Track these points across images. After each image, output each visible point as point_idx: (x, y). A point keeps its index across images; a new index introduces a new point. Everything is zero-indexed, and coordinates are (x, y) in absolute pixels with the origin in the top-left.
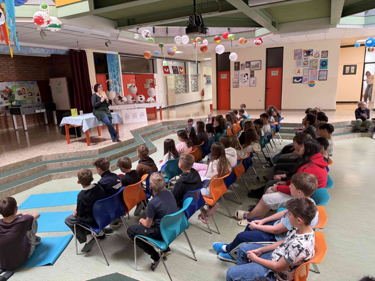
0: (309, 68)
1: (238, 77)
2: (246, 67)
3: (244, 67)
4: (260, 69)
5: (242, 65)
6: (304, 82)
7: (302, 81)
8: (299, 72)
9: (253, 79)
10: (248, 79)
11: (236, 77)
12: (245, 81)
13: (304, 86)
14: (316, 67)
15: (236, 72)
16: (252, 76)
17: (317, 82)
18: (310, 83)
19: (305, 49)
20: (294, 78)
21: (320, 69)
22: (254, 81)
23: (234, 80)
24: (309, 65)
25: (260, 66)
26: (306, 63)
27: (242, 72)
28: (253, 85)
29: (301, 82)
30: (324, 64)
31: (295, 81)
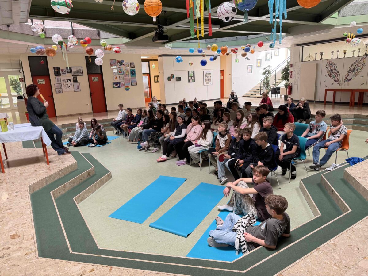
0: (123, 75)
1: (60, 82)
2: (68, 73)
3: (65, 73)
4: (82, 74)
5: (62, 70)
6: (122, 87)
7: (120, 85)
8: (116, 78)
9: (76, 84)
10: (71, 84)
11: (57, 82)
12: (69, 86)
13: (121, 90)
14: (128, 75)
15: (58, 77)
16: (75, 81)
17: (130, 87)
18: (126, 88)
19: (118, 60)
20: (114, 84)
21: (131, 76)
22: (78, 86)
23: (56, 85)
24: (123, 73)
25: (81, 71)
26: (121, 72)
27: (64, 77)
28: (78, 90)
29: (119, 87)
30: (133, 73)
31: (115, 86)
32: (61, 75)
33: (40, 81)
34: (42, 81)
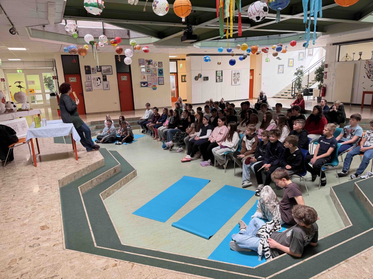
0: (151, 74)
1: (90, 80)
2: (98, 71)
3: (95, 71)
4: (111, 73)
5: (93, 69)
6: (149, 86)
7: (147, 85)
8: (144, 78)
9: (105, 82)
10: (101, 82)
11: (88, 81)
12: (98, 84)
13: (149, 89)
14: (156, 74)
15: (88, 76)
16: (105, 80)
17: (157, 86)
18: (153, 87)
19: (147, 59)
20: (142, 83)
21: (159, 76)
22: (107, 85)
23: (87, 83)
24: (151, 72)
25: (111, 70)
26: (149, 71)
27: (94, 76)
28: (107, 88)
29: (147, 86)
30: (161, 72)
31: (142, 85)
32: (91, 74)
33: (72, 79)
34: (73, 79)
